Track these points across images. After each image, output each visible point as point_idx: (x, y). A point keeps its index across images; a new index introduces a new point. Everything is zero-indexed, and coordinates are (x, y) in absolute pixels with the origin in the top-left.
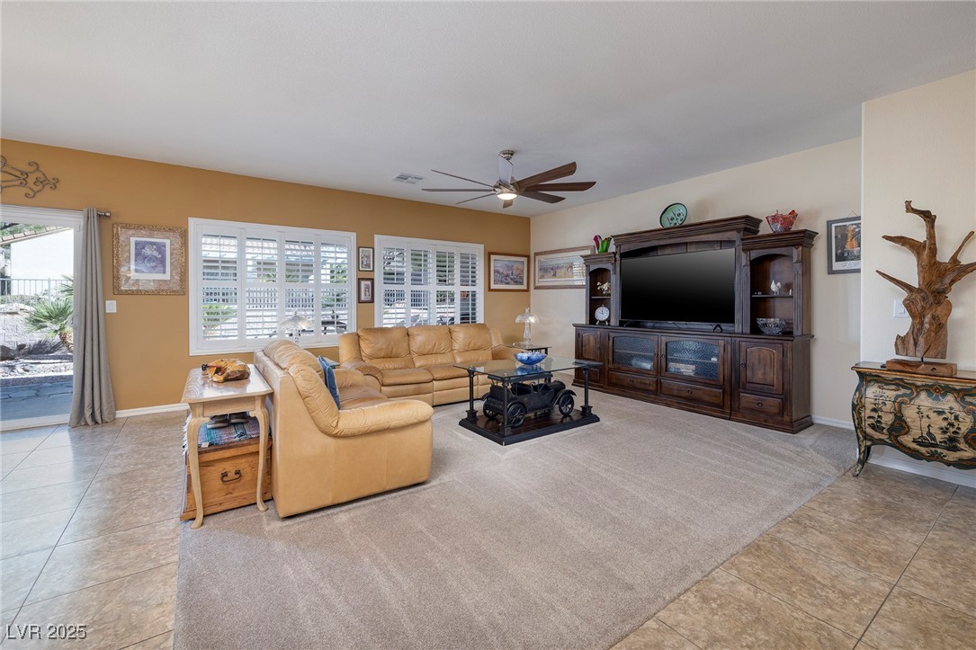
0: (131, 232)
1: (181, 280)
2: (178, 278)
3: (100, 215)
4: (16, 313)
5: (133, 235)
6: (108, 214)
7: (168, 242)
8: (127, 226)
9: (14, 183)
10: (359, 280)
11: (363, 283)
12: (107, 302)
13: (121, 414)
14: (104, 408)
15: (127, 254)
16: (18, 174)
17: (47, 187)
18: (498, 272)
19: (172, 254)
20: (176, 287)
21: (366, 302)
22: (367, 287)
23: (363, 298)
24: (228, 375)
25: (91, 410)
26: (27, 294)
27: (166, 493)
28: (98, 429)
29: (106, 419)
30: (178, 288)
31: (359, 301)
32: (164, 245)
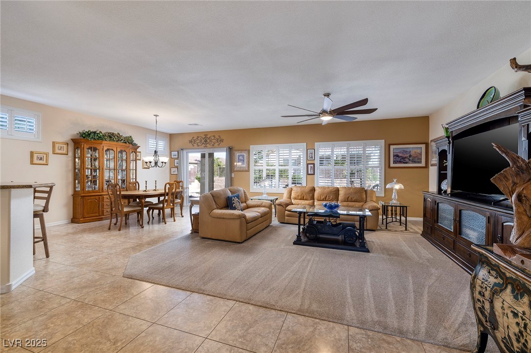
2: (248, 166)
3: (230, 148)
5: (237, 153)
6: (232, 147)
8: (236, 151)
9: (216, 142)
10: (308, 165)
11: (309, 166)
12: (232, 174)
15: (236, 159)
16: (217, 139)
17: (221, 142)
18: (398, 156)
19: (246, 158)
21: (311, 174)
22: (311, 167)
23: (309, 173)
30: (248, 169)
31: (308, 174)
32: (244, 156)
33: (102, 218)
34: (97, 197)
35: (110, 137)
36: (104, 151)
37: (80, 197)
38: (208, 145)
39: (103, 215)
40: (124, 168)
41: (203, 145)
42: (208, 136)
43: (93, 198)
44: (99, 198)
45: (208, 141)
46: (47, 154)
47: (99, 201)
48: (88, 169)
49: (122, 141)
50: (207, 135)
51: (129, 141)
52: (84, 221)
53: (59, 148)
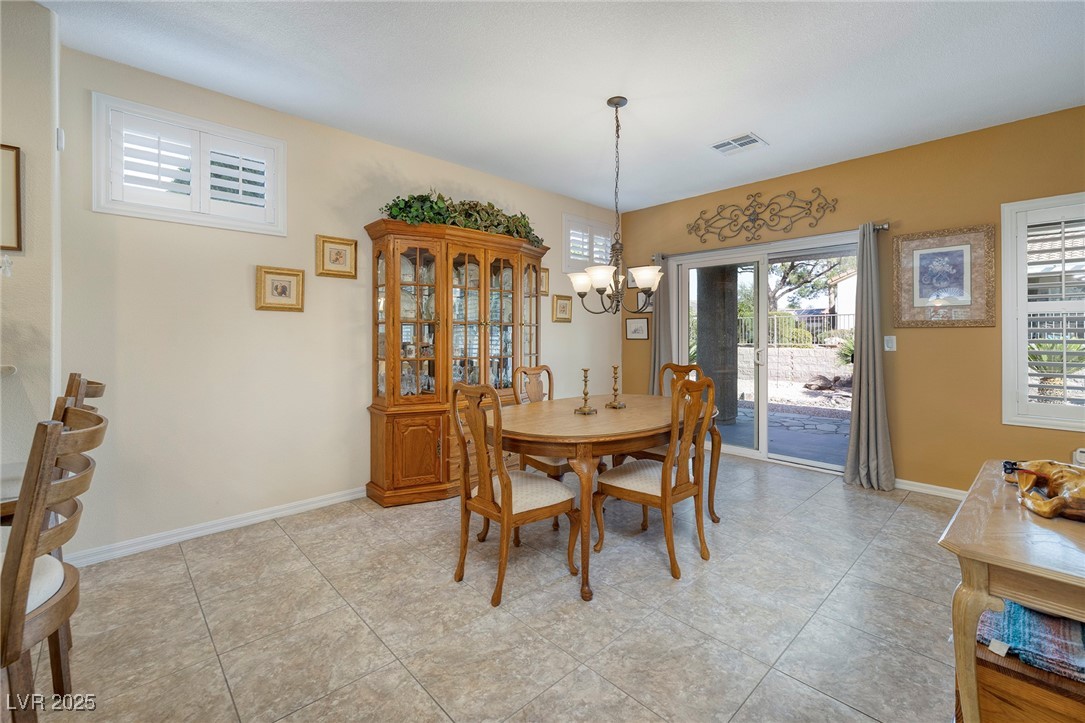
0: (914, 244)
1: (987, 304)
2: (984, 302)
3: (878, 230)
4: (835, 347)
5: (917, 248)
6: (886, 226)
7: (966, 249)
8: (909, 238)
9: (801, 216)
12: (886, 338)
13: (904, 484)
14: (881, 472)
15: (910, 274)
16: (804, 205)
17: (827, 211)
19: (972, 265)
20: (981, 315)
24: (1065, 505)
25: (866, 470)
26: (847, 328)
27: (932, 669)
28: (874, 498)
29: (883, 485)
30: (983, 316)
32: (961, 254)
33: (445, 491)
34: (431, 420)
35: (468, 216)
36: (451, 261)
37: (385, 418)
38: (764, 231)
39: (448, 480)
40: (506, 320)
41: (744, 234)
42: (765, 200)
43: (418, 420)
44: (438, 421)
45: (766, 216)
46: (299, 274)
47: (436, 432)
48: (406, 322)
49: (501, 229)
50: (759, 195)
51: (517, 228)
52: (395, 500)
53: (334, 257)
